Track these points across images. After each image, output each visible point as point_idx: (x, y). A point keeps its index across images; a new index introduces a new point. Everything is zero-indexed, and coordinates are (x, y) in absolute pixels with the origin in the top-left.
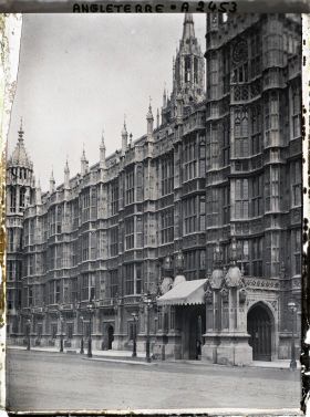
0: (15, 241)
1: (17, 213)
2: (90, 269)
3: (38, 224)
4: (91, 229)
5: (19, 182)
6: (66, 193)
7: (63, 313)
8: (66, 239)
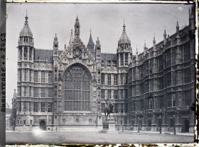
0: (124, 79)
1: (124, 66)
2: (172, 91)
3: (137, 70)
4: (172, 70)
5: (125, 51)
6: (155, 53)
7: (155, 114)
8: (155, 76)
